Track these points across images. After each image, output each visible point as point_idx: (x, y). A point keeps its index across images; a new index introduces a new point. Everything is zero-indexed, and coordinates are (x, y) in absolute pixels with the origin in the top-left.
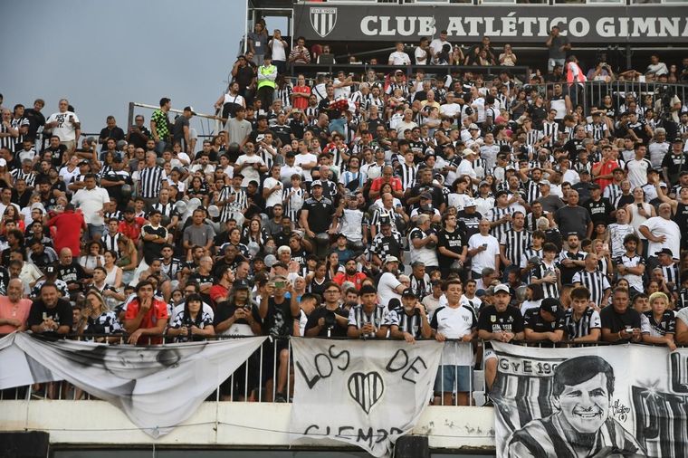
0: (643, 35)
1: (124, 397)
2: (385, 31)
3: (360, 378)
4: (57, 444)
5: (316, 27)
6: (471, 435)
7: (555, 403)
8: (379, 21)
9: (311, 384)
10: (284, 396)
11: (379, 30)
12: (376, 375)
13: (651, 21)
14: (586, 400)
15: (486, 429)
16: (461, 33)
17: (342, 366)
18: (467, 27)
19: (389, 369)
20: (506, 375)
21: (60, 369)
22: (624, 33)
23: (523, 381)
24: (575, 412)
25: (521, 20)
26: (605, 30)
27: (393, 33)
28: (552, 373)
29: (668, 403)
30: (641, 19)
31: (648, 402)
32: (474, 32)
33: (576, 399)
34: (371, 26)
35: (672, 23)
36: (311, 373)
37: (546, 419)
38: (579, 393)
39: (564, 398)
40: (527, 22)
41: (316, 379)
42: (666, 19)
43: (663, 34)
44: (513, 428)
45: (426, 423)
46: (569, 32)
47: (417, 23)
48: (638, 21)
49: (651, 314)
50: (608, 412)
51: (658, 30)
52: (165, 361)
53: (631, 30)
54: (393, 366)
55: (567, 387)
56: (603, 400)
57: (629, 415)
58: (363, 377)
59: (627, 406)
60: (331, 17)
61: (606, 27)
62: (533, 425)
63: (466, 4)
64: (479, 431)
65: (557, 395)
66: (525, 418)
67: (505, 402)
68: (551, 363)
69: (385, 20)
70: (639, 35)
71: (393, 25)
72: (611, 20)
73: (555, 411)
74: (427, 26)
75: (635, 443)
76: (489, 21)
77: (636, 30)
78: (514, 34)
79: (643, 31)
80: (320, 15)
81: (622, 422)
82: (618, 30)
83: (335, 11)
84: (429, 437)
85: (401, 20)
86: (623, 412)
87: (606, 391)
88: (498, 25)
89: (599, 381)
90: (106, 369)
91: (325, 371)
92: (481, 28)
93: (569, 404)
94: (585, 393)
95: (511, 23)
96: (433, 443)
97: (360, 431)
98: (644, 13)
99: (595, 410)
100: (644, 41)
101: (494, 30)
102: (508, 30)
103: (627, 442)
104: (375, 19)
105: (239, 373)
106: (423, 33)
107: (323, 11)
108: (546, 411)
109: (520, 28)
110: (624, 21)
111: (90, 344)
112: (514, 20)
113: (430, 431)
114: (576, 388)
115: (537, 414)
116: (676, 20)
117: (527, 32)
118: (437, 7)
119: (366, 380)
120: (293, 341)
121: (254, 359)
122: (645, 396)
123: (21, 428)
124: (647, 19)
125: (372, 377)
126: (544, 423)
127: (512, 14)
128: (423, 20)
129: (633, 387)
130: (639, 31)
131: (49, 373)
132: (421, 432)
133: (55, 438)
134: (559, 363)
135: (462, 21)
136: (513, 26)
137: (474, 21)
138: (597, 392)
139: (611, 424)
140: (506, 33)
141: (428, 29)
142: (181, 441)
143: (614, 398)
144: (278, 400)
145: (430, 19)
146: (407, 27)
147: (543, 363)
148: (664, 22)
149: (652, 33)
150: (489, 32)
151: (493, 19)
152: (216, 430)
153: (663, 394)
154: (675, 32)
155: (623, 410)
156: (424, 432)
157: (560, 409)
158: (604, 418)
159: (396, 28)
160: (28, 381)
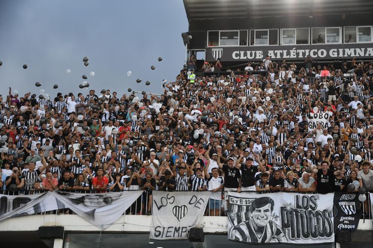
0: (349, 56)
1: (91, 215)
2: (242, 57)
3: (178, 208)
4: (67, 231)
5: (214, 56)
6: (219, 227)
7: (251, 215)
8: (240, 53)
9: (159, 209)
11: (240, 57)
12: (185, 206)
13: (352, 50)
14: (262, 213)
15: (225, 225)
16: (273, 57)
17: (171, 202)
18: (276, 55)
19: (190, 203)
20: (233, 204)
21: (68, 204)
22: (341, 55)
23: (240, 207)
24: (258, 218)
25: (298, 51)
26: (333, 54)
27: (245, 58)
28: (251, 204)
29: (294, 213)
30: (348, 49)
31: (286, 213)
32: (279, 57)
33: (259, 213)
34: (237, 55)
35: (361, 50)
36: (159, 204)
37: (247, 221)
38: (260, 211)
39: (255, 213)
40: (301, 52)
41: (161, 207)
42: (359, 49)
43: (357, 55)
44: (234, 225)
45: (202, 223)
46: (318, 56)
47: (255, 53)
48: (347, 50)
49: (288, 179)
50: (270, 218)
51: (355, 54)
52: (107, 201)
53: (344, 54)
54: (191, 202)
55: (256, 209)
56: (268, 213)
57: (279, 219)
58: (179, 207)
59: (278, 215)
60: (220, 52)
61: (334, 53)
62: (242, 224)
63: (275, 45)
64: (222, 226)
65: (252, 212)
66: (239, 221)
67: (232, 215)
68: (251, 200)
69: (242, 53)
70: (347, 56)
71: (245, 55)
72: (336, 50)
73: (250, 218)
74: (259, 55)
75: (281, 230)
76: (285, 52)
77: (346, 54)
78: (295, 57)
79: (349, 54)
80: (216, 51)
81: (276, 222)
82: (338, 54)
83: (222, 49)
84: (204, 228)
85: (249, 53)
86: (276, 218)
87: (270, 210)
88: (288, 54)
89: (268, 206)
90: (85, 205)
91: (164, 204)
92: (282, 55)
93: (256, 216)
94: (262, 211)
95: (294, 52)
96: (205, 230)
97: (176, 228)
98: (349, 47)
99: (265, 217)
100: (350, 58)
101: (287, 55)
102: (293, 55)
103: (278, 229)
104: (238, 52)
105: (133, 205)
106: (258, 57)
107: (217, 50)
108: (247, 218)
109: (298, 54)
110: (341, 50)
111: (80, 195)
112: (295, 51)
113: (204, 226)
114: (259, 209)
115: (244, 219)
116: (363, 49)
117: (301, 56)
118: (263, 47)
119: (180, 209)
120: (153, 192)
121: (139, 199)
122: (285, 210)
123: (53, 225)
124: (351, 49)
125: (183, 207)
126: (246, 223)
127: (294, 48)
128: (258, 52)
129: (281, 207)
130: (347, 54)
131: (64, 205)
132: (200, 226)
133: (66, 229)
134: (254, 200)
135: (274, 52)
136: (295, 54)
137: (278, 52)
138: (266, 211)
139: (271, 223)
140: (292, 56)
141: (260, 56)
142: (111, 230)
143: (273, 213)
145: (261, 52)
146: (251, 55)
147: (247, 200)
148: (358, 50)
149: (353, 55)
150: (285, 56)
151: (286, 51)
152: (124, 226)
153: (293, 209)
154: (362, 54)
155: (277, 217)
156: (202, 226)
157: (252, 217)
158: (268, 220)
159: (247, 56)
160: (56, 208)
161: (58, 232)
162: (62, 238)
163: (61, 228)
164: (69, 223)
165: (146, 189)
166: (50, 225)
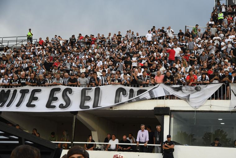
1: (187, 99)
4: (172, 110)
5: (234, 2)
9: (235, 95)
10: (228, 98)
21: (172, 92)
52: (197, 90)
90: (183, 92)
105: (216, 92)
111: (178, 86)
120: (230, 84)
121: (220, 89)
123: (163, 106)
131: (169, 93)
133: (171, 109)
144: (227, 99)
152: (211, 107)
160: (164, 95)
161: (166, 111)
162: (169, 115)
163: (168, 108)
164: (173, 105)
165: (225, 82)
166: (161, 106)
